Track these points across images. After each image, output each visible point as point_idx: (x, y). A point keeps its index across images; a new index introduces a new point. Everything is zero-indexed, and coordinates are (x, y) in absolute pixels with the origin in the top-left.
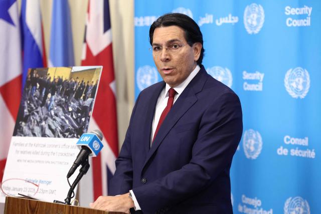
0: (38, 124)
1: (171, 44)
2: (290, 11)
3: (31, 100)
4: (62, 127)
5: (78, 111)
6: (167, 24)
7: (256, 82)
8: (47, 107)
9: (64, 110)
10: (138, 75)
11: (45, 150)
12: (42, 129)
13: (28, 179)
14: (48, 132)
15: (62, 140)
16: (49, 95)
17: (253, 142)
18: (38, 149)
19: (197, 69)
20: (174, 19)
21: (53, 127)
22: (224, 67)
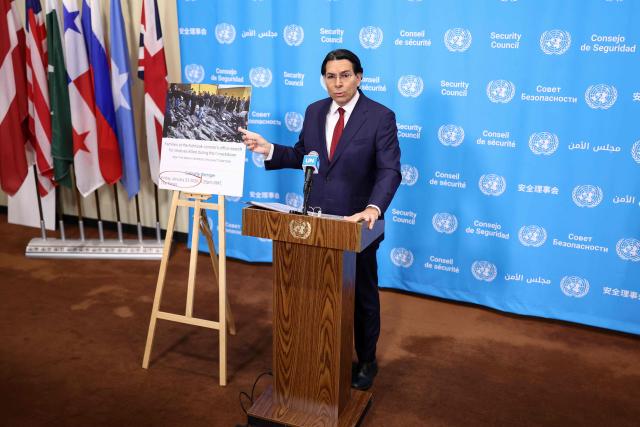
0: (190, 129)
1: (344, 75)
2: (323, 31)
3: (176, 109)
4: (218, 133)
5: (232, 121)
6: (339, 58)
7: (298, 80)
8: (198, 116)
9: (216, 119)
10: (186, 70)
11: (202, 149)
12: (195, 133)
13: (189, 171)
14: (202, 136)
15: (219, 143)
16: (198, 106)
17: (296, 121)
18: (195, 149)
19: (358, 95)
20: (342, 55)
21: (208, 132)
22: (266, 68)
